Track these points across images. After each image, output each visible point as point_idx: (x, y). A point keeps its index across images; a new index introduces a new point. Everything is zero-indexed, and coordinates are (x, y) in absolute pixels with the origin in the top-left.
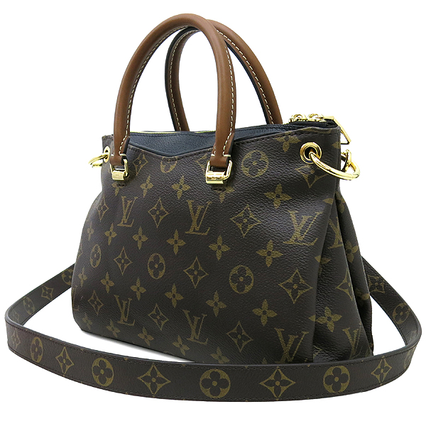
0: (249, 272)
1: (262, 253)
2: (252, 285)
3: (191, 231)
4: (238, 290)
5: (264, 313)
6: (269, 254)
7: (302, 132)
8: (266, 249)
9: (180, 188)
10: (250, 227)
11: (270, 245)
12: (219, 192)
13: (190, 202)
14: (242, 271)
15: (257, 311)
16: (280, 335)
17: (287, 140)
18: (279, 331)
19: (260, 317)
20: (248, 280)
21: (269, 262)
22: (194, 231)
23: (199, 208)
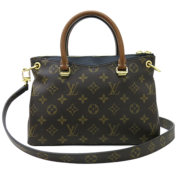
0: (137, 106)
1: (142, 98)
2: (139, 110)
3: (111, 94)
4: (133, 112)
5: (144, 119)
6: (144, 98)
7: (146, 57)
8: (143, 97)
9: (104, 78)
10: (137, 90)
11: (144, 95)
12: (122, 78)
13: (110, 83)
14: (135, 106)
15: (142, 119)
16: (150, 125)
17: (143, 59)
18: (150, 124)
19: (143, 120)
20: (137, 109)
21: (144, 101)
22: (113, 93)
23: (115, 85)
